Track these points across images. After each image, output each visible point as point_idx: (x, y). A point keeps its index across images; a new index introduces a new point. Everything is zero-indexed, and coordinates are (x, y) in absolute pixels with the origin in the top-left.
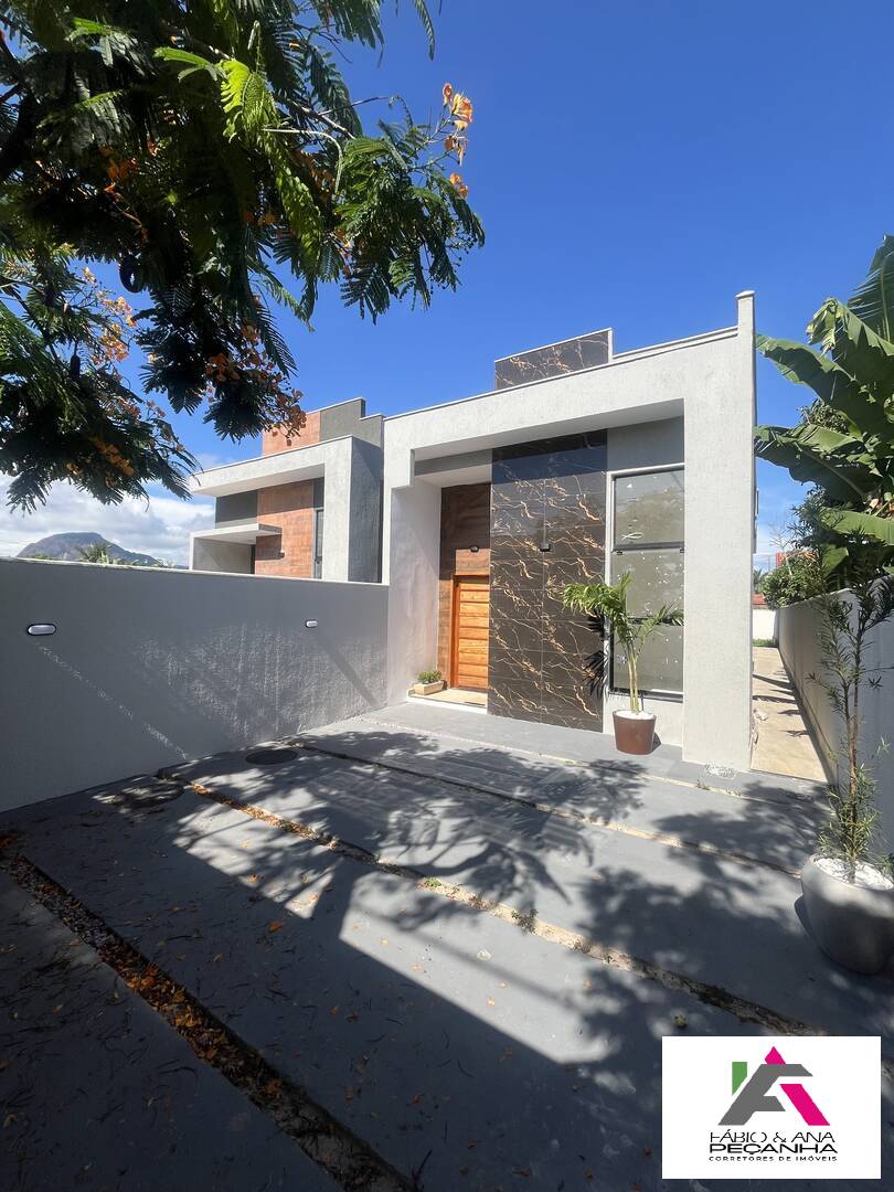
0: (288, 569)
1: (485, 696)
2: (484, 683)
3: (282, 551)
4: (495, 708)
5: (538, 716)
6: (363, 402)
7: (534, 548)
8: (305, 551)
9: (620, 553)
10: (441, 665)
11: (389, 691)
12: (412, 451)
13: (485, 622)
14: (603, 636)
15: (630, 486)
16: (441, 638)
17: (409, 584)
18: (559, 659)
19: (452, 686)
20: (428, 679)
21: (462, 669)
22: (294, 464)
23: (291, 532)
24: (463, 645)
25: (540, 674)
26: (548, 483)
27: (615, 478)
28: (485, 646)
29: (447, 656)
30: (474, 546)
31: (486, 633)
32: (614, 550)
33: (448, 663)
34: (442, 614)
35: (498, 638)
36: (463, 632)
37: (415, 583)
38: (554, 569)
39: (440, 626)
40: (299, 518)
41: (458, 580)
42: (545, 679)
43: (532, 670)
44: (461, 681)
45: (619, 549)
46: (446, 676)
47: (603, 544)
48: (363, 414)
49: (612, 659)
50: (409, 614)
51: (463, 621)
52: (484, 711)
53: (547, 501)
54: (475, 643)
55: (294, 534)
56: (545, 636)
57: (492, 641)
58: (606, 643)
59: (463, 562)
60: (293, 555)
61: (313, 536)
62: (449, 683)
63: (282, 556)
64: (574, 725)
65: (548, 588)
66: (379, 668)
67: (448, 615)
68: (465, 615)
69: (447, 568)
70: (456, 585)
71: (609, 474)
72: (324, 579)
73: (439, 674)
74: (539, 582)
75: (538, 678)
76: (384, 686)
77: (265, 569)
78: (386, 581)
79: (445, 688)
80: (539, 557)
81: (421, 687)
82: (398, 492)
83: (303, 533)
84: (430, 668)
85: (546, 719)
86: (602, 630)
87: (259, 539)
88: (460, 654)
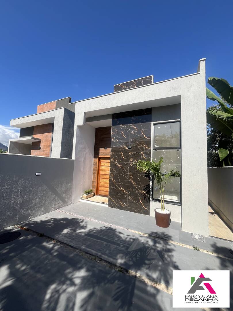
0: (42, 153)
1: (107, 199)
2: (107, 193)
3: (40, 147)
4: (111, 205)
5: (126, 208)
6: (70, 99)
7: (126, 148)
8: (48, 147)
9: (156, 151)
10: (93, 187)
11: (73, 198)
12: (85, 113)
13: (108, 173)
14: (150, 179)
15: (159, 127)
16: (93, 178)
17: (82, 159)
18: (134, 187)
19: (97, 195)
20: (88, 193)
21: (100, 189)
22: (45, 117)
23: (44, 140)
24: (101, 180)
25: (127, 193)
26: (131, 126)
27: (154, 124)
28: (108, 181)
29: (95, 184)
30: (106, 147)
31: (108, 177)
32: (154, 149)
33: (96, 187)
34: (94, 170)
35: (113, 179)
36: (101, 176)
37: (85, 159)
38: (132, 156)
39: (93, 174)
40: (47, 136)
41: (100, 158)
42: (129, 195)
43: (124, 191)
44: (100, 193)
45: (155, 149)
46: (95, 191)
47: (150, 147)
48: (70, 102)
49: (153, 188)
50: (82, 170)
51: (101, 172)
52: (107, 206)
53: (131, 132)
54: (105, 180)
55: (45, 141)
56: (129, 179)
57: (111, 181)
58: (151, 182)
59: (102, 152)
60: (44, 148)
61: (51, 142)
62: (96, 194)
63: (40, 148)
64: (139, 212)
65: (131, 162)
66: (69, 190)
67: (96, 170)
68: (102, 170)
69: (96, 154)
70: (99, 160)
71: (152, 123)
72: (51, 157)
73: (92, 190)
74: (127, 160)
75: (126, 194)
76: (71, 196)
77: (35, 153)
78: (73, 158)
79: (94, 195)
80: (128, 151)
81: (85, 195)
82: (79, 127)
83: (48, 141)
84: (90, 188)
85: (129, 210)
86: (150, 178)
87: (33, 143)
88: (100, 184)
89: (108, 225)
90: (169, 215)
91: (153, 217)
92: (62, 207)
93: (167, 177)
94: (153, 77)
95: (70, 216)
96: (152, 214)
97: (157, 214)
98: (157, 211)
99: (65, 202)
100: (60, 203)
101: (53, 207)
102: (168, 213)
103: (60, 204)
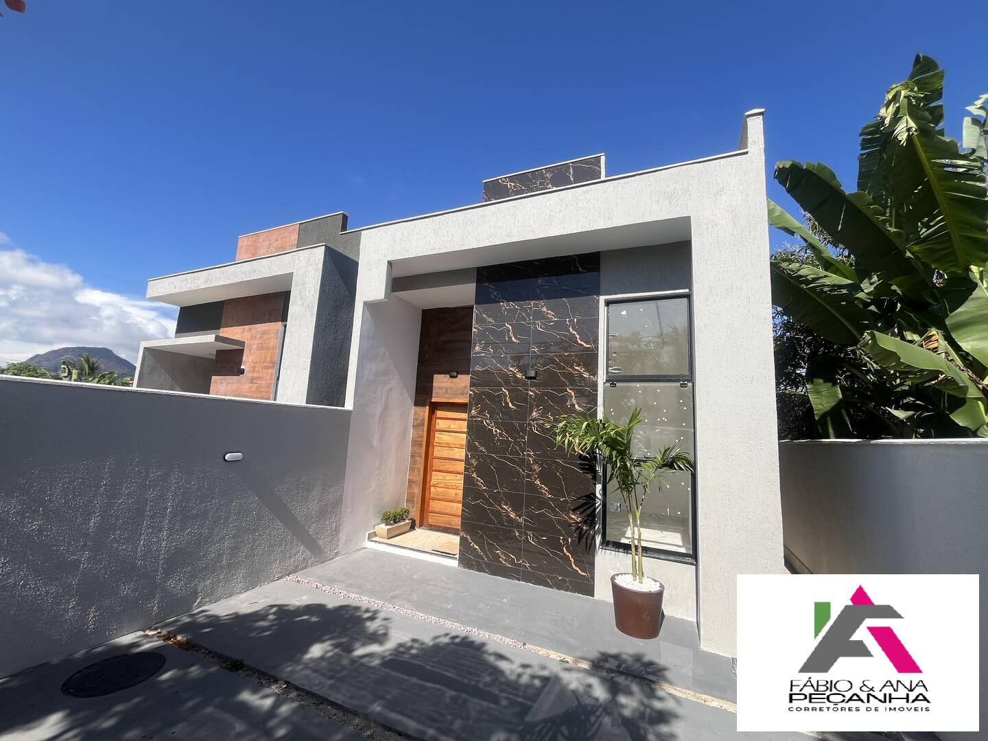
0: (247, 386)
1: (456, 540)
2: (457, 522)
3: (242, 367)
4: (468, 559)
5: (517, 572)
6: (345, 218)
7: (519, 375)
8: (268, 368)
9: (613, 385)
10: (410, 500)
11: (343, 536)
12: (390, 263)
13: (461, 454)
14: (594, 478)
15: (624, 313)
16: (412, 470)
17: (378, 411)
18: (543, 503)
19: (421, 526)
20: (393, 518)
21: (434, 505)
22: (261, 272)
23: (254, 347)
24: (436, 478)
25: (521, 520)
26: (536, 305)
27: (608, 303)
28: (459, 481)
29: (417, 491)
30: (453, 370)
31: (461, 466)
32: (607, 381)
33: (418, 500)
34: (415, 443)
35: (474, 475)
36: (437, 464)
37: (386, 408)
38: (540, 400)
39: (412, 456)
40: (264, 333)
41: (435, 407)
42: (527, 528)
43: (513, 515)
44: (431, 519)
45: (612, 380)
46: (415, 513)
47: (595, 373)
48: (344, 227)
49: (604, 505)
50: (375, 442)
51: (437, 452)
52: (454, 563)
53: (535, 324)
54: (449, 477)
55: (258, 349)
56: (529, 476)
57: (468, 480)
58: (599, 487)
59: (440, 388)
60: (253, 372)
61: (278, 351)
62: (417, 522)
63: (242, 372)
64: (559, 586)
65: (534, 420)
66: (331, 510)
67: (421, 445)
68: (440, 445)
69: (423, 394)
70: (432, 413)
71: (602, 299)
72: (278, 402)
73: (407, 512)
74: (523, 413)
75: (518, 526)
76: (337, 530)
77: (222, 388)
78: (349, 405)
79: (413, 527)
80: (525, 384)
81: (383, 528)
82: (370, 306)
83: (268, 348)
84: (397, 504)
85: (527, 577)
86: (594, 472)
87: (220, 353)
88: (432, 489)
89: (459, 629)
90: (657, 597)
91: (606, 603)
92: (305, 568)
93: (648, 471)
94: (603, 159)
95: (333, 598)
96: (603, 592)
97: (618, 591)
98: (620, 581)
99: (317, 551)
100: (302, 552)
101: (276, 568)
102: (654, 588)
103: (300, 557)
